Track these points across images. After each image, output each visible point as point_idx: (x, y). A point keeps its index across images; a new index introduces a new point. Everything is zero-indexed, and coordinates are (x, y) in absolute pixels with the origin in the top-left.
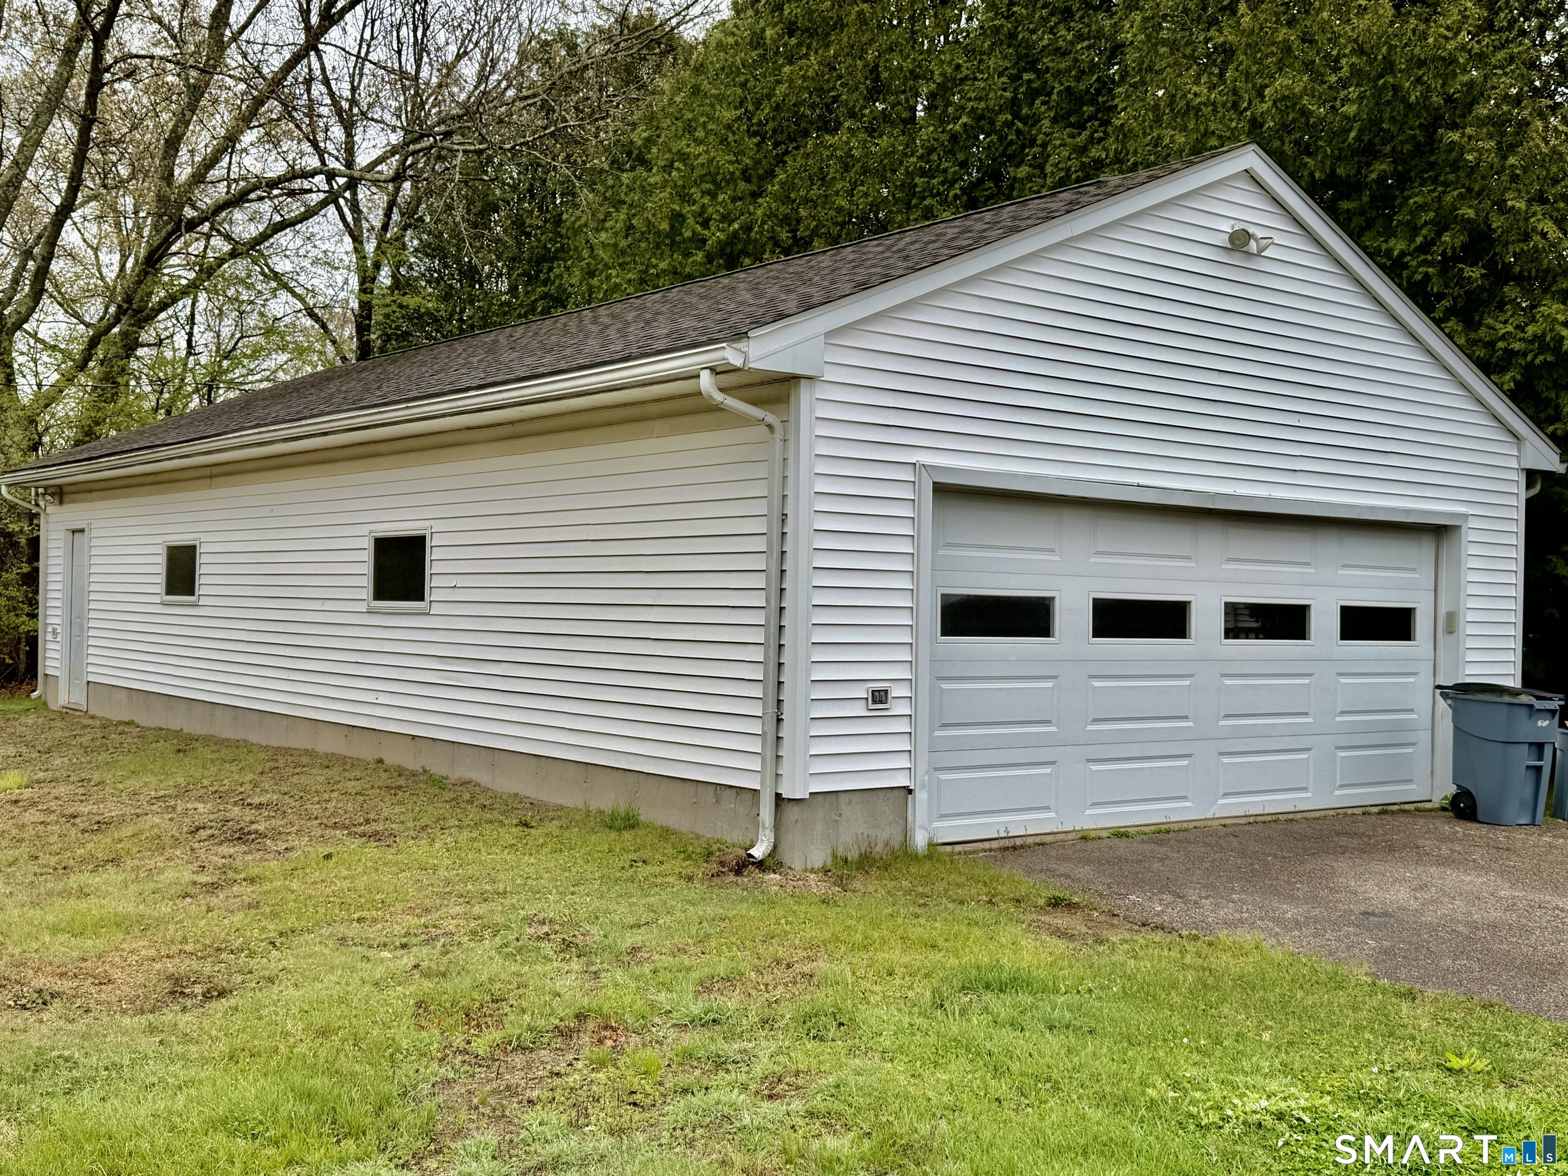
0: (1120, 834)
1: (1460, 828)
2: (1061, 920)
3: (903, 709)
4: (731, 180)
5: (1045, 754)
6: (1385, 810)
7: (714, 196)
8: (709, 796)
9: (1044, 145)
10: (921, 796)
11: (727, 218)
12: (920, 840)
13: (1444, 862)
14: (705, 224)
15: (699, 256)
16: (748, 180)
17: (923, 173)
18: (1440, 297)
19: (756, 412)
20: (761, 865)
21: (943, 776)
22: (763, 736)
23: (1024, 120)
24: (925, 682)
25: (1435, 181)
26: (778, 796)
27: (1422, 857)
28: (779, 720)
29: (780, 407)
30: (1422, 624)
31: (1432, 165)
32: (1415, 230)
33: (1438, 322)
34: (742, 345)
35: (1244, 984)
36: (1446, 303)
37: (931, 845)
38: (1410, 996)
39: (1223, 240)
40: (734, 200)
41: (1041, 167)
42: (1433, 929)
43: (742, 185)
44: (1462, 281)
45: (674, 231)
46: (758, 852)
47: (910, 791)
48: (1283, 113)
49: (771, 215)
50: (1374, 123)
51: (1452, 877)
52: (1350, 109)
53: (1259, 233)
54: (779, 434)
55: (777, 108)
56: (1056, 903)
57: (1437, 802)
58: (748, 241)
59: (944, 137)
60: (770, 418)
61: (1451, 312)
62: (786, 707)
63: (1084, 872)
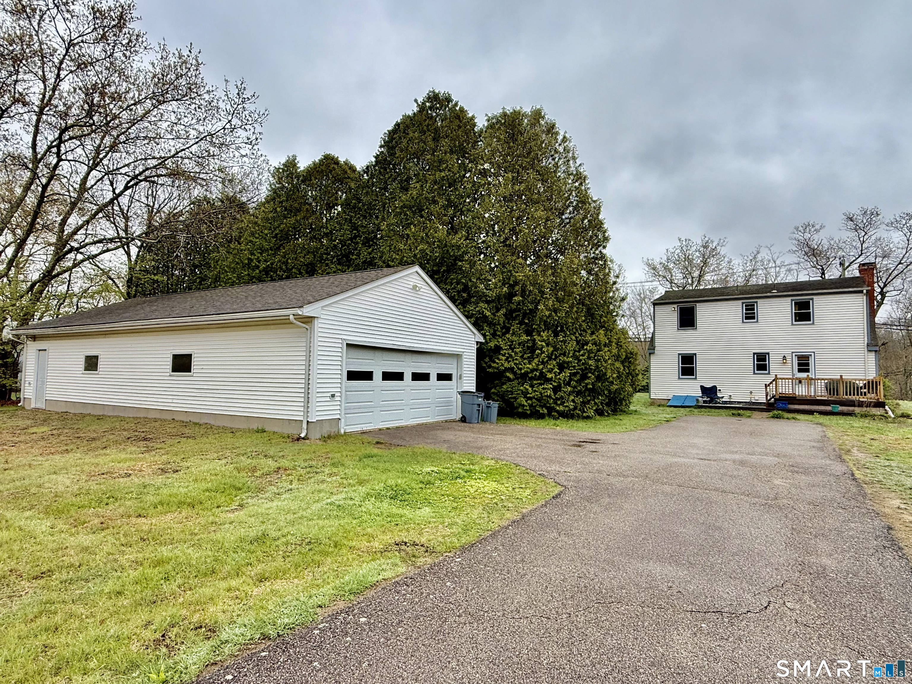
0: (388, 429)
1: (463, 424)
2: (379, 446)
3: (339, 399)
4: (267, 250)
5: (371, 410)
6: (446, 421)
7: (261, 254)
8: (287, 422)
9: (360, 250)
10: (343, 420)
11: (266, 261)
12: (342, 431)
13: (460, 430)
14: (259, 262)
15: (257, 271)
16: (272, 250)
17: (325, 254)
18: (458, 300)
19: (304, 325)
20: (303, 438)
21: (347, 415)
22: (304, 406)
23: (354, 243)
24: (344, 392)
25: (456, 272)
26: (308, 422)
27: (455, 430)
28: (308, 402)
29: (309, 324)
30: (454, 378)
31: (455, 269)
32: (452, 284)
33: (457, 306)
34: (301, 309)
35: (422, 454)
36: (459, 301)
37: (345, 433)
38: (454, 453)
39: (411, 287)
40: (268, 255)
41: (359, 256)
42: (458, 443)
43: (270, 252)
44: (463, 297)
45: (249, 264)
46: (303, 435)
47: (340, 419)
48: (422, 253)
49: (280, 261)
50: (443, 258)
51: (461, 433)
52: (437, 254)
53: (419, 285)
54: (309, 331)
55: (281, 231)
56: (378, 443)
57: (458, 419)
58: (272, 268)
59: (332, 245)
60: (307, 327)
61: (459, 304)
62: (310, 399)
63: (382, 436)
